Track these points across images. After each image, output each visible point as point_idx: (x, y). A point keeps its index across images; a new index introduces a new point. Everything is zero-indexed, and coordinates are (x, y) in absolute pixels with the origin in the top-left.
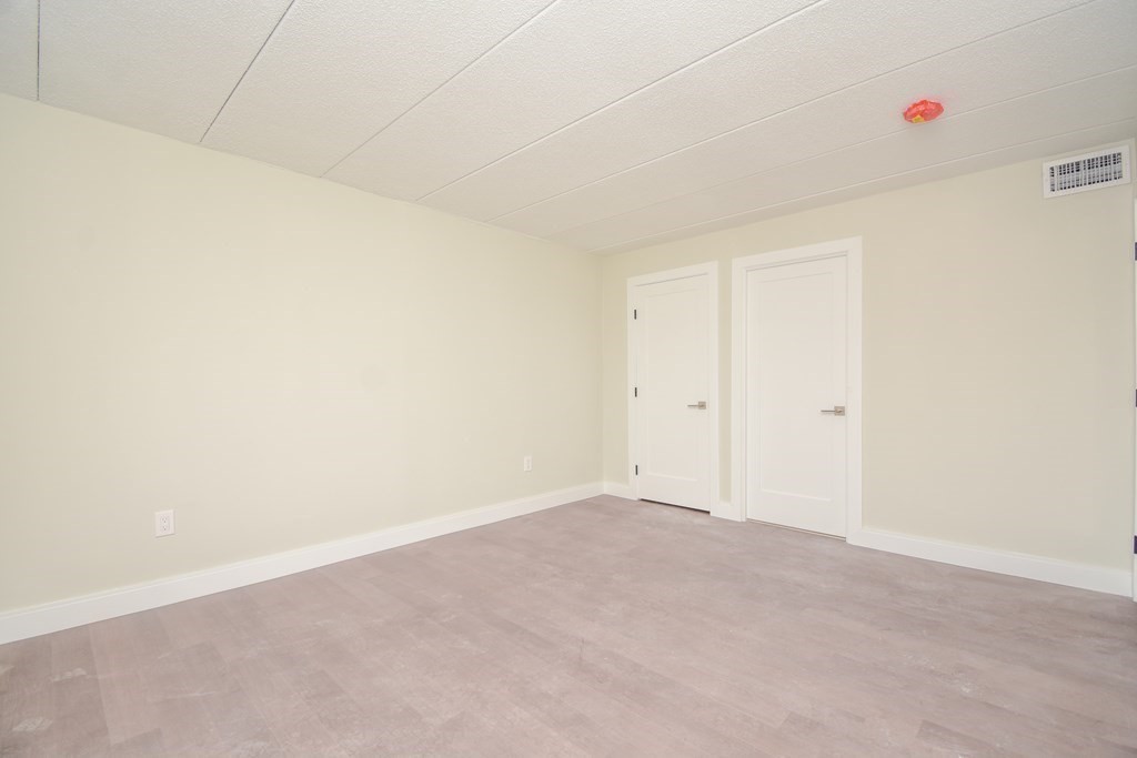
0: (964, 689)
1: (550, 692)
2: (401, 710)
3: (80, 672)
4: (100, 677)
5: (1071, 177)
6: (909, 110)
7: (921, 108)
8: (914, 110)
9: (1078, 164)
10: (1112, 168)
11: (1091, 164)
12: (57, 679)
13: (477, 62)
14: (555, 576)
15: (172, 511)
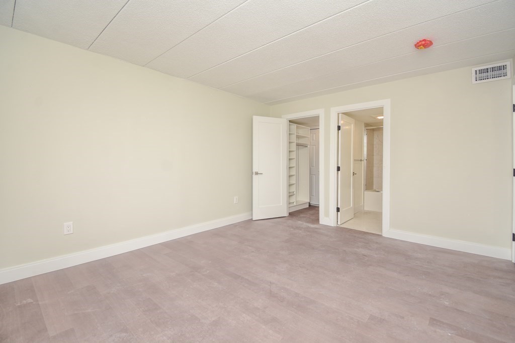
0: (446, 303)
1: (259, 307)
2: (190, 317)
3: (30, 300)
4: (40, 303)
5: (485, 75)
6: (418, 43)
7: (423, 43)
8: (420, 43)
9: (487, 69)
10: (502, 71)
11: (493, 69)
12: (19, 304)
13: (227, 15)
14: (253, 252)
15: (72, 222)
